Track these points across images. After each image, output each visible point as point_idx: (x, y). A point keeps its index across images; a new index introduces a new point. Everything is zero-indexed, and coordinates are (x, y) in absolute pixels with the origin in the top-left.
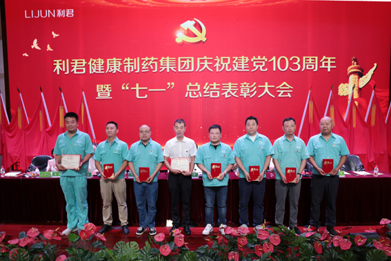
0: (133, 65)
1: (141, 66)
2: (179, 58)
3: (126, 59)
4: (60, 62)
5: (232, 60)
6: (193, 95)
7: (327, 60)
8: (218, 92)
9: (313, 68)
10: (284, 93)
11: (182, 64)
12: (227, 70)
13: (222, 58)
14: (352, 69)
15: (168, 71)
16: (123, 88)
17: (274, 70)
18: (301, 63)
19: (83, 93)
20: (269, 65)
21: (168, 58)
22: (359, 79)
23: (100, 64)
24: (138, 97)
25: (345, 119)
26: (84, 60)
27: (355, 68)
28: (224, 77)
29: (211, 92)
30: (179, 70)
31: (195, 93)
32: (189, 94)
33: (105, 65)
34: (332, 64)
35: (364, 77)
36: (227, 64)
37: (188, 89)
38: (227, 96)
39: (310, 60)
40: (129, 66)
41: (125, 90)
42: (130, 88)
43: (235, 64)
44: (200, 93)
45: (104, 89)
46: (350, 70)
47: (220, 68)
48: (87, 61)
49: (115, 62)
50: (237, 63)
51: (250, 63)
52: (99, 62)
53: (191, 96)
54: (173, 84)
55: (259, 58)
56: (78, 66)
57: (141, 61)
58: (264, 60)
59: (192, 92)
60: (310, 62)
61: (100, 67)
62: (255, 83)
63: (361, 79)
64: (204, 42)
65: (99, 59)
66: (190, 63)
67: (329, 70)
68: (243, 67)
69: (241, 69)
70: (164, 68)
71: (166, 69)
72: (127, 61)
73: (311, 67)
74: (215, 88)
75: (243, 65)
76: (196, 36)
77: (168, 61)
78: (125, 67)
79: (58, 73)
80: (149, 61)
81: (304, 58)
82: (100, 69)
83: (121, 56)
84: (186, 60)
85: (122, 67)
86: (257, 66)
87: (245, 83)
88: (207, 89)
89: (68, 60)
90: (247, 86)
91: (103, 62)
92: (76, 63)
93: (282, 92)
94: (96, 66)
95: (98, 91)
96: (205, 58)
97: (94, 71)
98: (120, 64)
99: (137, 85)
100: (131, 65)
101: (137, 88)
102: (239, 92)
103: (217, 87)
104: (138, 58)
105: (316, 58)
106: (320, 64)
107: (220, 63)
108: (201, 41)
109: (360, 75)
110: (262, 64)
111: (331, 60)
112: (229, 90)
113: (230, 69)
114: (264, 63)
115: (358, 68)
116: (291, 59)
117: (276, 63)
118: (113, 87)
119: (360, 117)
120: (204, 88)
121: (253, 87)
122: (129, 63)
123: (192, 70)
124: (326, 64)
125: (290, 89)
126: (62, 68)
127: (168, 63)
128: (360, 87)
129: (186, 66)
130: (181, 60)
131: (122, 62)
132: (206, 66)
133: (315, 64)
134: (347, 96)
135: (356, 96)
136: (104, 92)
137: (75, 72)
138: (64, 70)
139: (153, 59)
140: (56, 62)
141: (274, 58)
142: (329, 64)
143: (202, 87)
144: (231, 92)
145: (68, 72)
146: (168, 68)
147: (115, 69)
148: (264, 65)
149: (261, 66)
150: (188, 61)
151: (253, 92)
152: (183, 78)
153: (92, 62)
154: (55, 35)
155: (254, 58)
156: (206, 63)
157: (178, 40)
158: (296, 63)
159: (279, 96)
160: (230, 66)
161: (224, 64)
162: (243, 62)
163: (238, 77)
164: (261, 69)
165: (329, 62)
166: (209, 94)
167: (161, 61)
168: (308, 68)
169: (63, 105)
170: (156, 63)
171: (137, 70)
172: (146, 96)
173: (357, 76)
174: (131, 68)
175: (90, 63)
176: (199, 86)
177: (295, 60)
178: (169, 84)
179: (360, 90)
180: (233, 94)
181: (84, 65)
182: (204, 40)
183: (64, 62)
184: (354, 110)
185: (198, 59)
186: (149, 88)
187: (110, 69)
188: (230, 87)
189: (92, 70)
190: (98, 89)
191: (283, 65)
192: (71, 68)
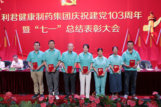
0: (41, 16)
1: (44, 17)
2: (63, 13)
3: (37, 14)
4: (5, 15)
5: (89, 14)
6: (70, 31)
7: (137, 13)
8: (82, 30)
9: (130, 17)
10: (116, 30)
11: (65, 16)
12: (87, 19)
13: (84, 13)
14: (150, 17)
15: (58, 19)
16: (36, 28)
17: (110, 18)
18: (124, 15)
19: (16, 30)
20: (108, 16)
21: (58, 13)
22: (154, 22)
23: (24, 16)
24: (43, 32)
25: (146, 43)
26: (16, 14)
27: (152, 17)
28: (85, 22)
29: (79, 30)
30: (63, 19)
31: (71, 30)
32: (68, 31)
33: (27, 16)
34: (140, 15)
35: (156, 22)
36: (87, 16)
37: (68, 28)
38: (87, 32)
39: (129, 13)
40: (38, 17)
41: (37, 29)
42: (39, 28)
43: (91, 16)
44: (73, 30)
45: (26, 28)
46: (149, 18)
47: (83, 18)
48: (18, 15)
49: (32, 15)
50: (92, 15)
51: (98, 15)
52: (24, 15)
53: (69, 32)
54: (60, 26)
55: (103, 13)
56: (13, 17)
57: (45, 15)
58: (105, 14)
59: (70, 30)
60: (129, 15)
61: (24, 17)
62: (101, 25)
63: (155, 23)
64: (75, 5)
65: (24, 14)
66: (69, 16)
67: (138, 18)
68: (95, 17)
69: (94, 18)
70: (56, 18)
71: (57, 18)
72: (37, 15)
73: (129, 17)
74: (81, 28)
75: (95, 16)
76: (71, 2)
77: (58, 14)
78: (37, 17)
79: (4, 21)
80: (48, 14)
81: (126, 12)
82: (24, 19)
83: (35, 12)
84: (66, 14)
85: (35, 18)
86: (102, 17)
87: (96, 25)
88: (77, 28)
89: (8, 14)
90: (97, 27)
91: (26, 15)
92: (13, 16)
93: (114, 29)
94: (22, 17)
95: (23, 29)
96: (76, 13)
97: (22, 20)
98: (34, 16)
99: (43, 26)
100: (40, 17)
101: (43, 28)
102: (92, 30)
103: (82, 27)
104: (43, 13)
105: (132, 12)
106: (134, 15)
107: (83, 15)
108: (74, 5)
109: (154, 21)
110: (104, 16)
111: (139, 13)
112: (88, 29)
113: (88, 19)
114: (105, 15)
115: (153, 17)
116: (119, 13)
117: (111, 15)
118: (31, 28)
119: (154, 42)
120: (76, 28)
121: (100, 27)
122: (38, 16)
123: (70, 19)
124: (137, 15)
125: (118, 28)
126: (6, 18)
127: (58, 15)
128: (154, 27)
129: (66, 17)
130: (64, 14)
131: (35, 15)
132: (76, 17)
133: (131, 16)
134: (148, 31)
135: (152, 31)
136: (26, 30)
137: (12, 20)
138: (7, 19)
139: (50, 13)
140: (3, 15)
141: (110, 13)
142: (138, 16)
143: (74, 27)
144: (89, 30)
145: (9, 20)
146: (58, 18)
147: (32, 19)
148: (105, 16)
149: (104, 17)
150: (68, 15)
151: (100, 30)
152: (65, 23)
153: (21, 15)
154: (2, 2)
155: (100, 13)
156: (76, 16)
157: (63, 4)
158: (122, 15)
159: (113, 31)
160: (88, 17)
161: (85, 16)
162: (95, 15)
163: (92, 22)
164: (104, 18)
165: (138, 14)
166: (78, 31)
167: (54, 14)
168: (127, 18)
169: (6, 36)
170: (52, 16)
171: (42, 19)
172: (47, 32)
173: (153, 21)
174: (39, 18)
175: (19, 16)
176: (73, 27)
177: (121, 13)
178: (58, 26)
179: (154, 28)
180: (90, 31)
181: (16, 17)
182: (76, 4)
183: (7, 15)
184: (151, 39)
185: (73, 14)
186: (48, 28)
187: (29, 19)
188: (88, 27)
189: (21, 19)
190: (23, 28)
191: (115, 16)
192: (10, 18)
